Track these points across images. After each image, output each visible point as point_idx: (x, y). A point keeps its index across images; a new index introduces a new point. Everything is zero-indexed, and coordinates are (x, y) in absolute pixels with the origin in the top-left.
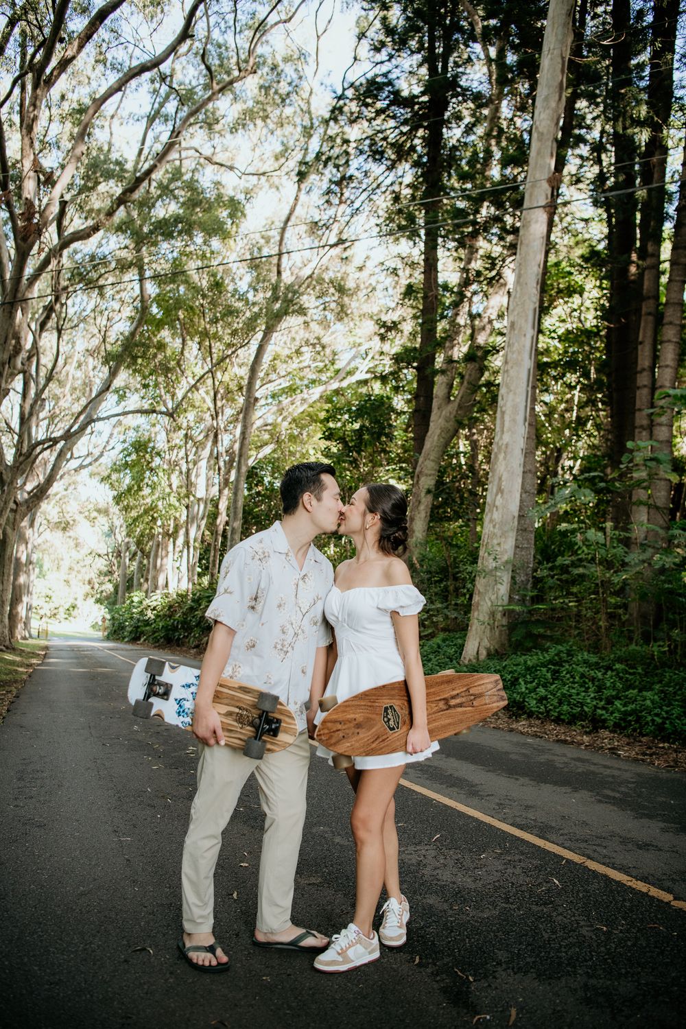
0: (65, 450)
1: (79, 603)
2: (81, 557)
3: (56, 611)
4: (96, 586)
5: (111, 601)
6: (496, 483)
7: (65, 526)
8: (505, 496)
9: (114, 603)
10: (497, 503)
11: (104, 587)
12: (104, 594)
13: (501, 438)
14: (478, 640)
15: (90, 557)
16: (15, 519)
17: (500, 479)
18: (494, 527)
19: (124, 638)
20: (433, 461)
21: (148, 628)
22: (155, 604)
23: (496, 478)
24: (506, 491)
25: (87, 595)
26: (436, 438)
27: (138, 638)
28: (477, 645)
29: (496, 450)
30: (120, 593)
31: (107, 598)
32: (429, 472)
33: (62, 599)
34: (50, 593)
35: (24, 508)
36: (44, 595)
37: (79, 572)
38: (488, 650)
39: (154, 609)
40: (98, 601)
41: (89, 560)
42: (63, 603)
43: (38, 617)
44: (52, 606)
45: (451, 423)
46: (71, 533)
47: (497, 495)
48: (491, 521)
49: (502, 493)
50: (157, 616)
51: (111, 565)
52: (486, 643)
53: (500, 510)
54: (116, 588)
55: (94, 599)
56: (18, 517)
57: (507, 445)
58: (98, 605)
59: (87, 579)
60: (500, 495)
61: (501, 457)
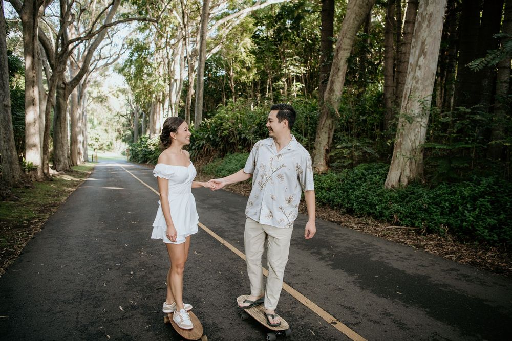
0: (92, 49)
1: (114, 142)
2: (112, 117)
3: (102, 146)
4: (122, 132)
5: (130, 140)
6: (419, 47)
7: (101, 99)
8: (428, 57)
9: (132, 141)
10: (420, 63)
11: (127, 133)
12: (127, 136)
13: (426, 9)
14: (400, 171)
15: (117, 117)
16: (65, 94)
17: (423, 43)
18: (417, 82)
19: (138, 161)
20: (349, 38)
21: (151, 156)
22: (154, 142)
23: (420, 43)
24: (428, 53)
25: (117, 138)
26: (352, 21)
27: (146, 161)
28: (399, 174)
29: (420, 20)
30: (135, 136)
31: (128, 139)
32: (346, 47)
33: (105, 139)
34: (98, 137)
35: (69, 87)
36: (94, 138)
37: (112, 125)
38: (408, 178)
39: (154, 145)
40: (124, 140)
41: (117, 118)
42: (105, 141)
43: (93, 149)
44: (99, 143)
45: (364, 9)
46: (106, 104)
47: (419, 56)
48: (414, 78)
49: (425, 54)
50: (156, 149)
51: (129, 121)
52: (407, 172)
53: (423, 70)
54: (133, 133)
55: (121, 139)
56: (66, 92)
57: (431, 15)
58: (124, 143)
59: (117, 129)
60: (423, 57)
61: (425, 25)
